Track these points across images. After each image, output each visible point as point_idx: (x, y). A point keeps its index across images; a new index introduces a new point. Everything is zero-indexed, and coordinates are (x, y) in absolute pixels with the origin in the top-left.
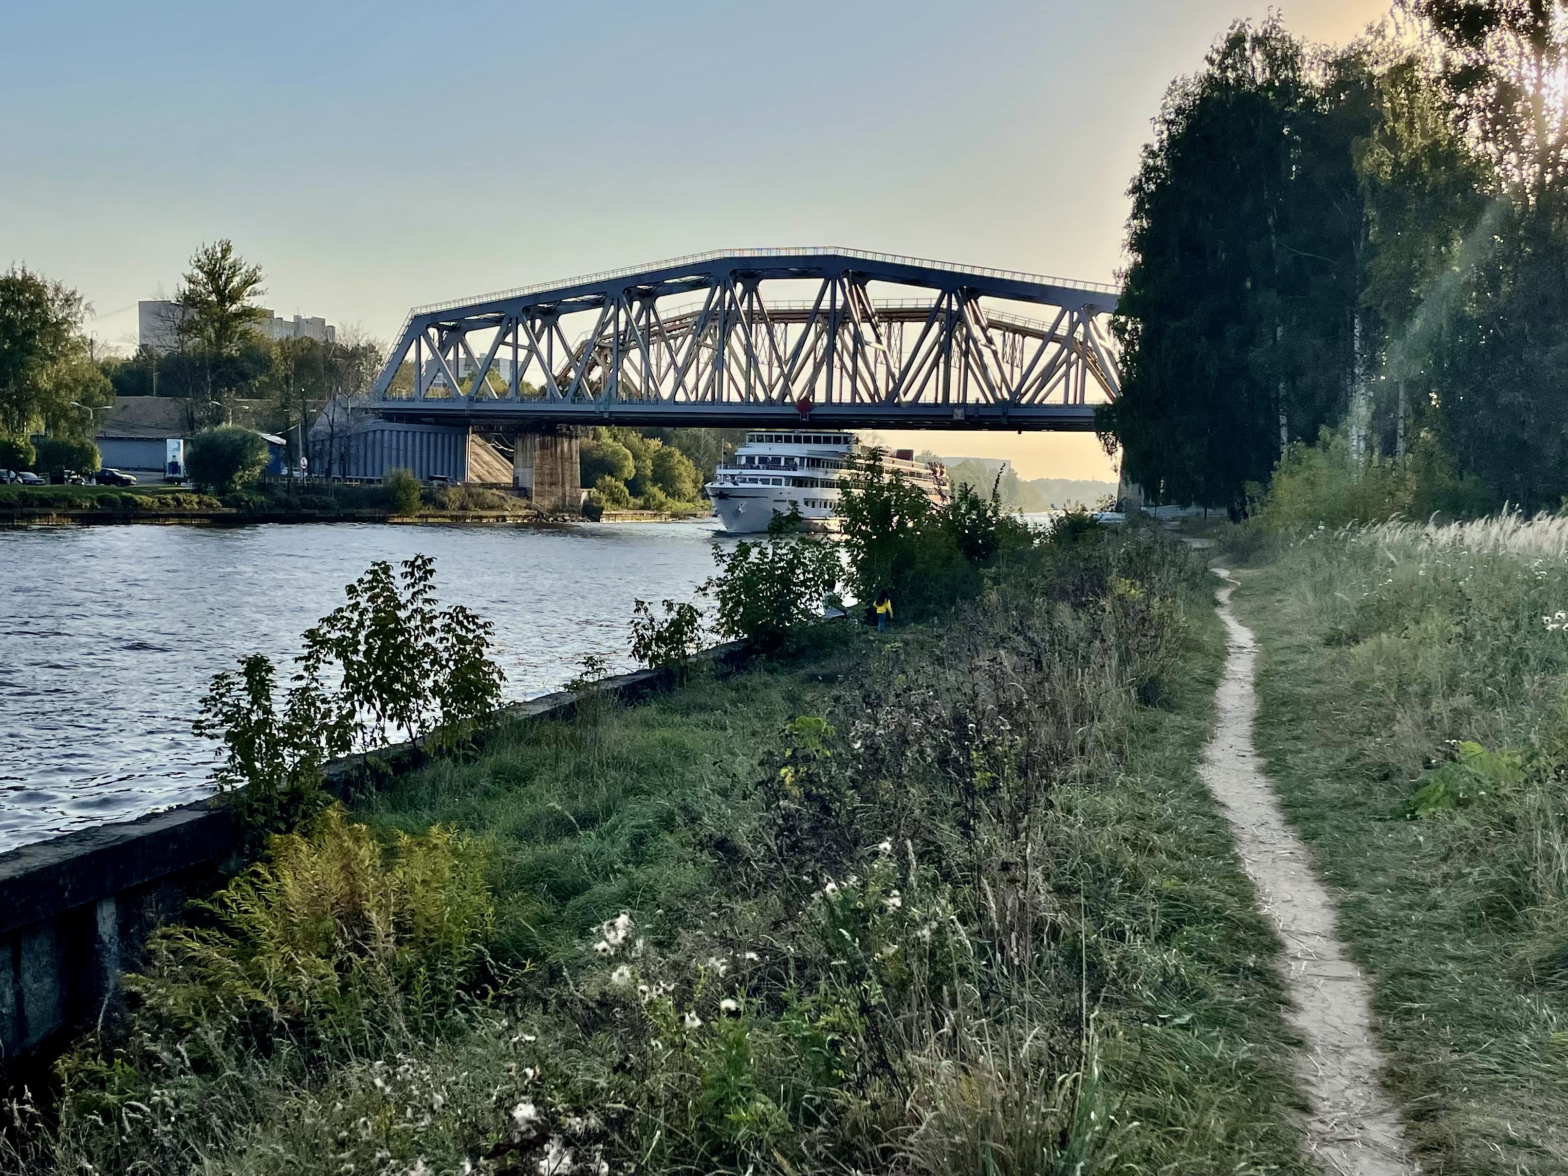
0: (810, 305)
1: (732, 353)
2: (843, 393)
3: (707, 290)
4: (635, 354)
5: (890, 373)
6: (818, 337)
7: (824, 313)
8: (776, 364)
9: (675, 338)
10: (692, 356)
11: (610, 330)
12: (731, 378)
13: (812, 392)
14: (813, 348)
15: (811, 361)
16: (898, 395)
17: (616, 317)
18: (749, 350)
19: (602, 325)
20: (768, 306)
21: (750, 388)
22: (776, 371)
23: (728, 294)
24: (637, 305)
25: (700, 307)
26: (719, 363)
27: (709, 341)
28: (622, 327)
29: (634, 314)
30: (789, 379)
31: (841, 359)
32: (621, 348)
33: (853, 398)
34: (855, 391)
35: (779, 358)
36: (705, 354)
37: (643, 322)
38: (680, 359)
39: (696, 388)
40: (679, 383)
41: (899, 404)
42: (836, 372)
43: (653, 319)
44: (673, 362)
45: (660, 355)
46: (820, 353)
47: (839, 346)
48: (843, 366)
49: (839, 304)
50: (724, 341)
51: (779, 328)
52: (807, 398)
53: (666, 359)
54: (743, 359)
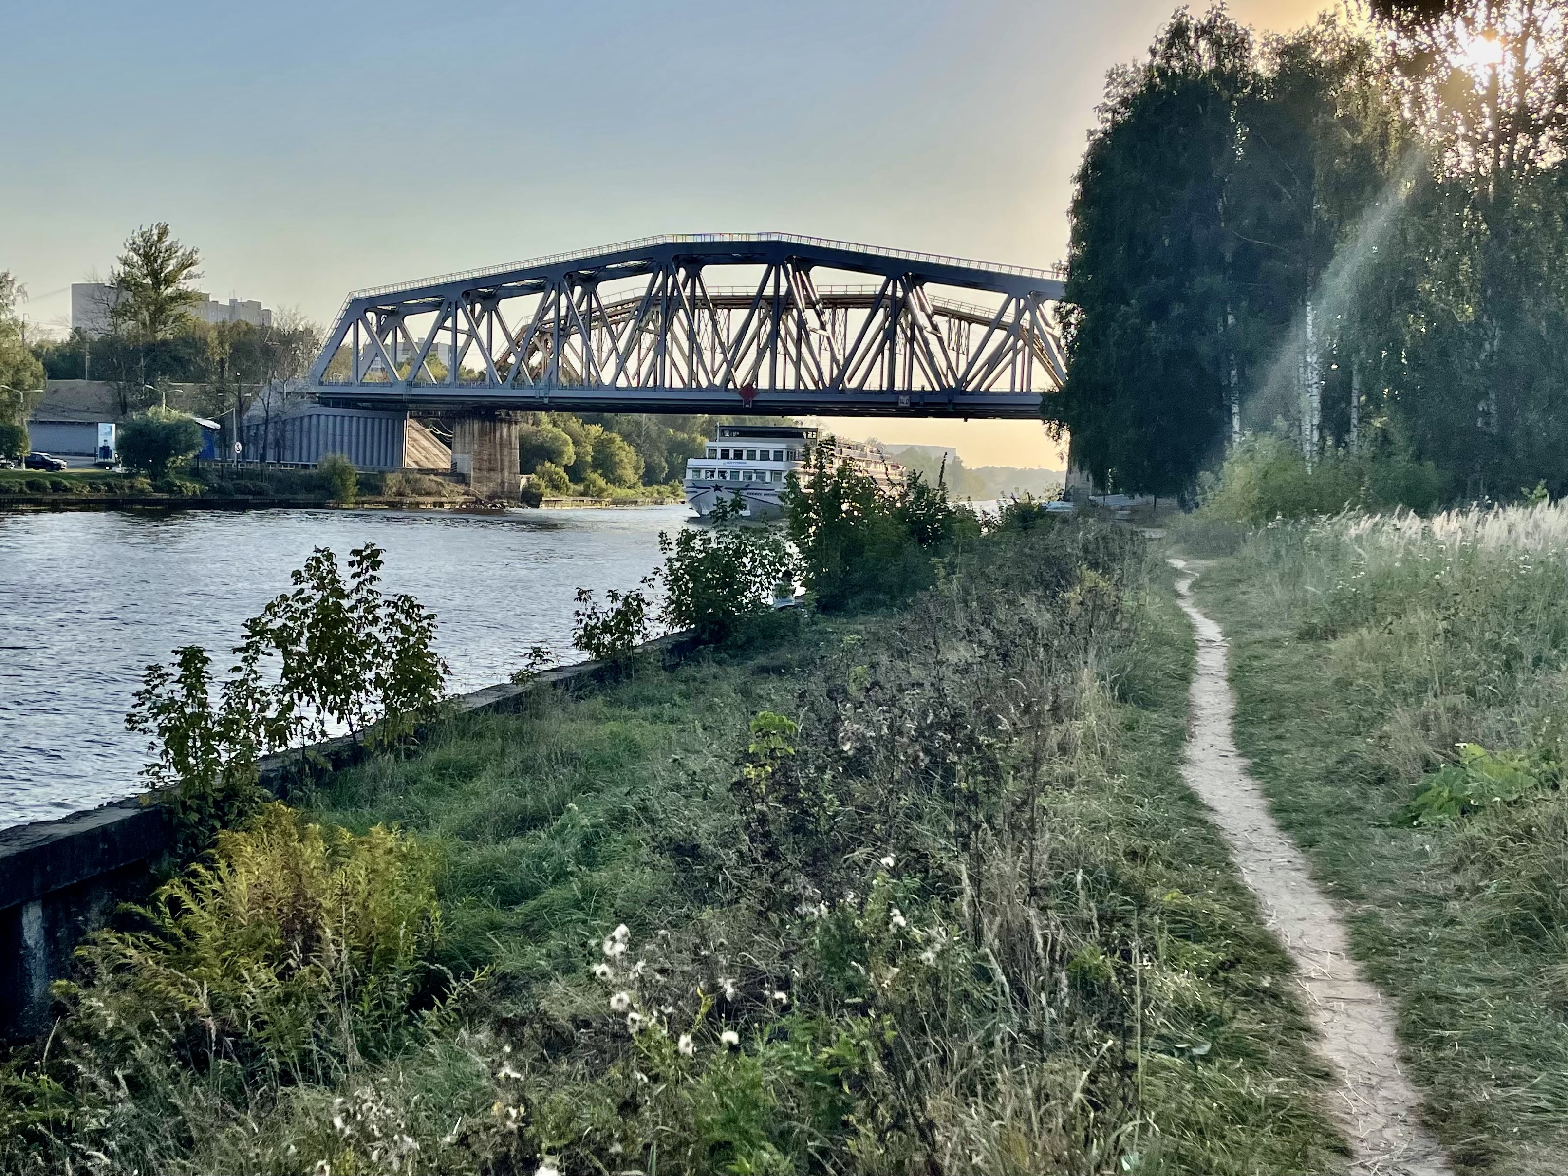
0: (753, 291)
1: (674, 338)
2: (787, 380)
3: (650, 276)
4: (576, 340)
5: (834, 359)
6: (761, 323)
7: (768, 299)
8: (719, 350)
9: (617, 323)
10: (634, 342)
11: (551, 315)
12: (674, 364)
13: (756, 377)
14: (756, 335)
15: (754, 347)
16: (842, 381)
17: (557, 302)
18: (692, 336)
19: (543, 310)
20: (711, 292)
21: (692, 374)
22: (719, 357)
23: (670, 279)
24: (578, 290)
25: (643, 292)
26: (661, 348)
27: (651, 327)
28: (563, 312)
29: (575, 299)
30: (732, 365)
31: (785, 346)
32: (562, 334)
33: (797, 385)
34: (799, 378)
35: (722, 344)
36: (647, 339)
37: (584, 307)
38: (622, 345)
39: (638, 374)
40: (621, 368)
41: (844, 391)
42: (780, 358)
43: (594, 305)
44: (615, 348)
45: (600, 340)
46: (764, 338)
47: (783, 332)
48: (787, 353)
49: (783, 290)
50: (666, 327)
51: (722, 314)
52: (750, 385)
53: (607, 344)
54: (685, 345)
